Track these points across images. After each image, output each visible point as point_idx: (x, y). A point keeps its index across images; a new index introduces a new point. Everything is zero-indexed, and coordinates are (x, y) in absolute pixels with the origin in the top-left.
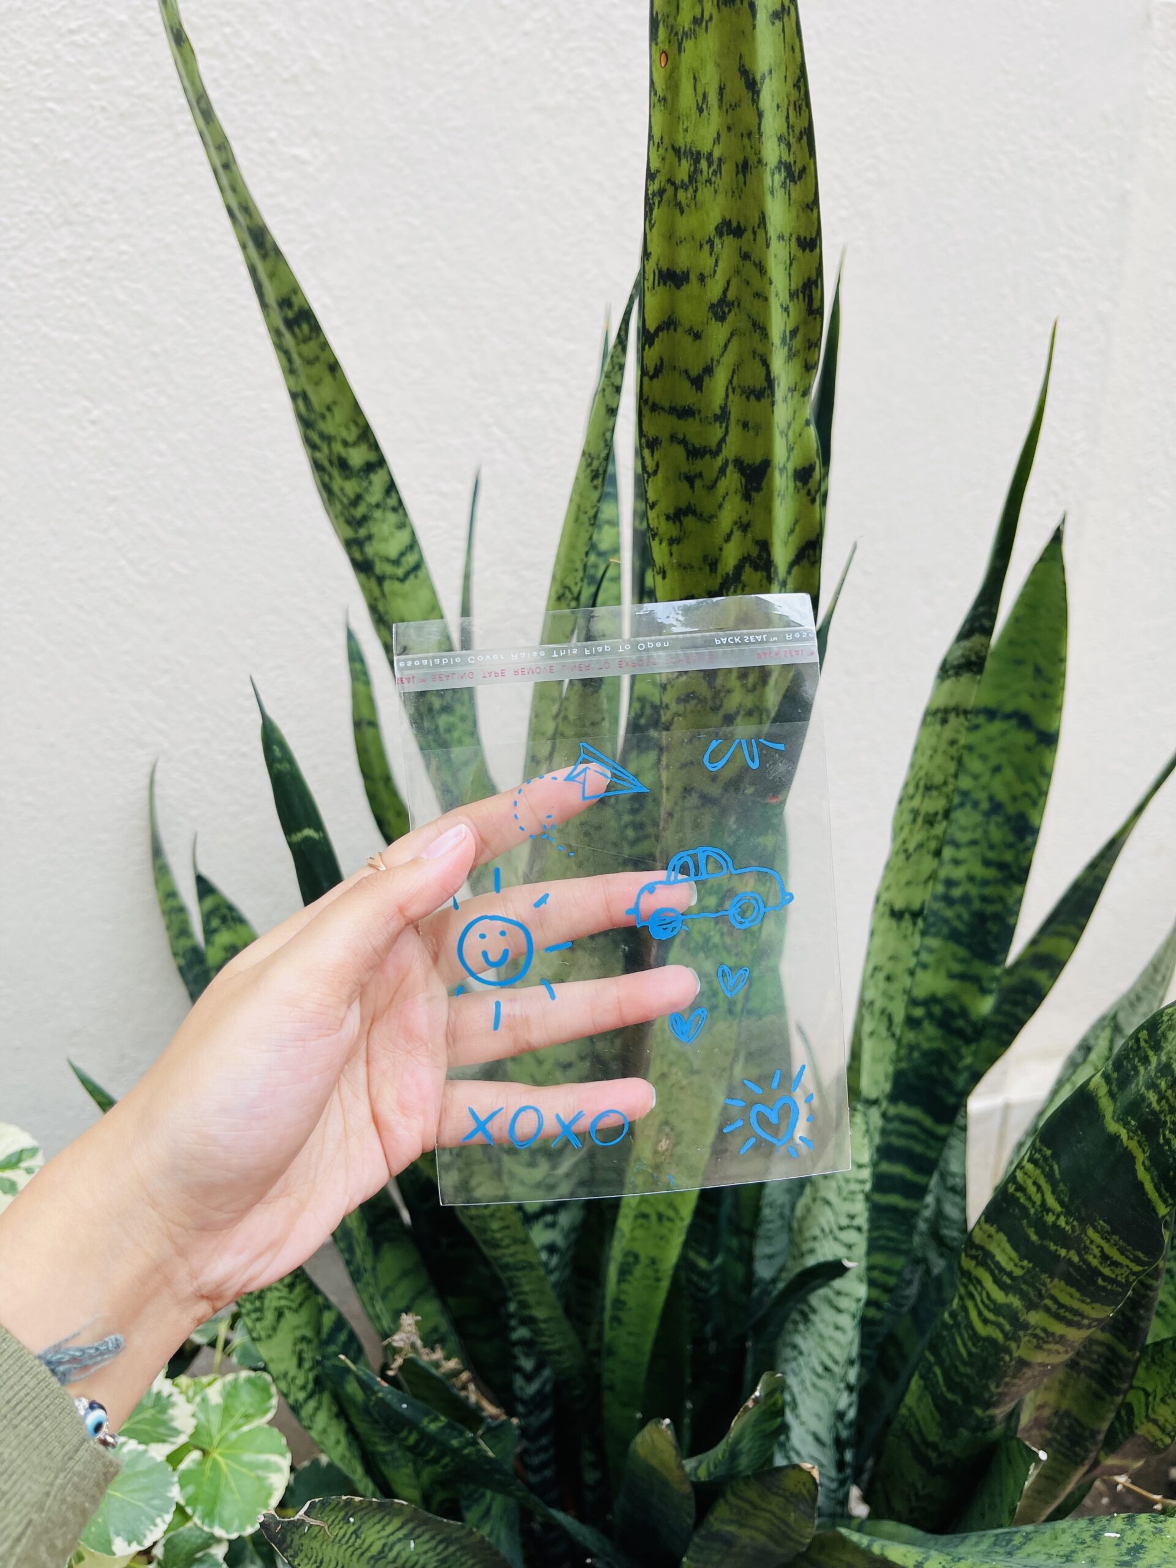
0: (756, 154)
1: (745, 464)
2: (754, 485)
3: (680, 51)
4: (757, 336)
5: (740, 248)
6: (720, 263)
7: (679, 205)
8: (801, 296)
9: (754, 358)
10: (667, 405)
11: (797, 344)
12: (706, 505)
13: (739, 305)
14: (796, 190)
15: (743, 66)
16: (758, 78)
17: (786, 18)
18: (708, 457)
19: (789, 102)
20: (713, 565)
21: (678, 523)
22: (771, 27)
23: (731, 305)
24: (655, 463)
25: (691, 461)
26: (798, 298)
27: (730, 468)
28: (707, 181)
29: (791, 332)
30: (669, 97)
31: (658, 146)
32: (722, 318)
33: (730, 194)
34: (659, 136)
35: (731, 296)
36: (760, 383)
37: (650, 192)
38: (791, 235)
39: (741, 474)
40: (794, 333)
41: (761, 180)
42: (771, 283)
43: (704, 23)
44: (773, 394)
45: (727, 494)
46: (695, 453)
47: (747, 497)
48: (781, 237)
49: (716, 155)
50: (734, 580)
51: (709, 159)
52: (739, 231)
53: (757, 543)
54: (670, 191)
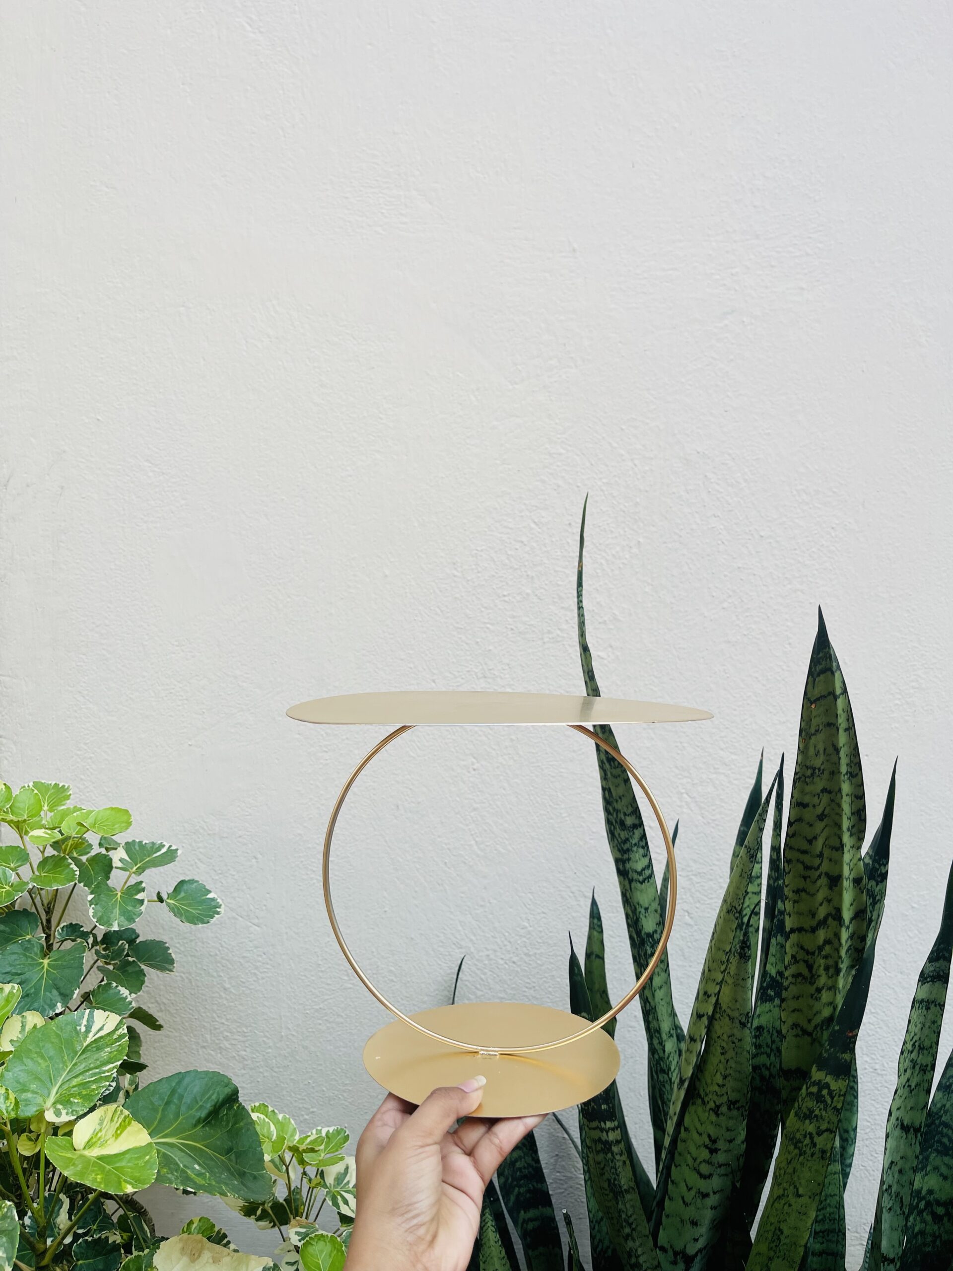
0: (838, 769)
1: (830, 875)
2: (834, 884)
3: (810, 739)
4: (837, 828)
5: (830, 798)
6: (822, 802)
7: (806, 782)
9: (835, 835)
10: (796, 847)
11: (854, 830)
12: (811, 889)
13: (829, 816)
14: (854, 780)
15: (833, 744)
16: (839, 747)
18: (813, 871)
19: (851, 754)
20: (814, 915)
22: (844, 734)
23: (826, 816)
24: (789, 870)
25: (805, 872)
27: (823, 875)
28: (818, 776)
30: (805, 752)
31: (800, 765)
32: (822, 820)
33: (827, 781)
34: (801, 762)
35: (826, 813)
36: (838, 845)
37: (795, 778)
38: (852, 795)
39: (828, 879)
40: (853, 827)
41: (839, 778)
42: (843, 810)
43: (819, 732)
44: (843, 850)
45: (821, 886)
46: (807, 868)
47: (831, 888)
48: (847, 795)
49: (822, 768)
50: (823, 923)
51: (819, 769)
52: (830, 792)
53: (835, 908)
54: (803, 778)
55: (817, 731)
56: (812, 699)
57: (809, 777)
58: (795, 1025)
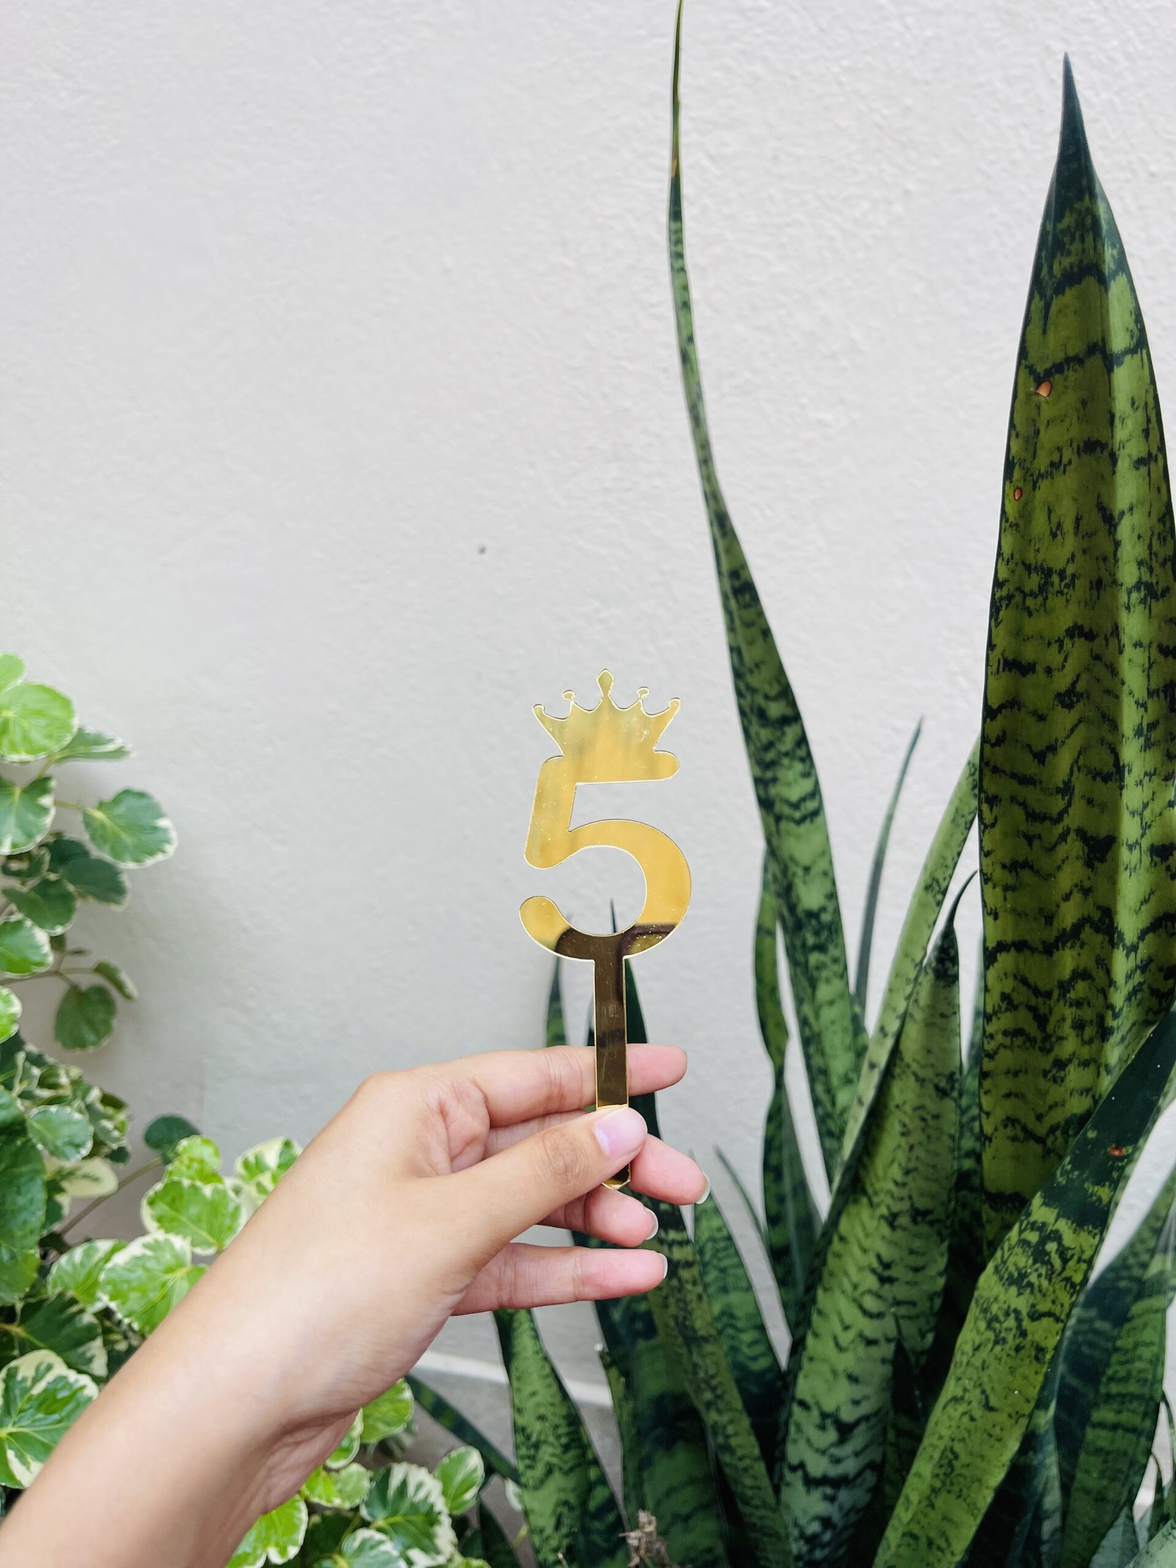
0: (1110, 575)
1: (1089, 835)
2: (1098, 855)
3: (1034, 488)
4: (1106, 727)
5: (1092, 650)
6: (1070, 661)
7: (1027, 609)
8: (1162, 695)
9: (1102, 745)
10: (1008, 769)
11: (1156, 736)
12: (1045, 863)
13: (1088, 697)
14: (1158, 606)
15: (1101, 503)
16: (1116, 514)
17: (1153, 465)
18: (1047, 823)
19: (1153, 533)
20: (1049, 919)
21: (1014, 873)
22: (1134, 472)
23: (1080, 696)
24: (992, 817)
25: (1030, 823)
26: (1158, 695)
27: (1072, 837)
28: (1058, 592)
29: (1148, 725)
30: (1021, 524)
31: (1008, 561)
32: (1070, 706)
33: (1083, 604)
34: (1010, 552)
35: (1080, 687)
36: (1108, 767)
37: (998, 595)
38: (1151, 643)
39: (1084, 843)
40: (1152, 726)
41: (1115, 597)
42: (1123, 683)
43: (1062, 467)
44: (1122, 779)
45: (1067, 858)
46: (1034, 816)
47: (1089, 864)
48: (1138, 644)
49: (1070, 570)
50: (1072, 936)
51: (1062, 574)
52: (1090, 636)
53: (1099, 908)
54: (1018, 598)
55: (1052, 465)
56: (1040, 369)
57: (1033, 595)
58: (1010, 1121)
